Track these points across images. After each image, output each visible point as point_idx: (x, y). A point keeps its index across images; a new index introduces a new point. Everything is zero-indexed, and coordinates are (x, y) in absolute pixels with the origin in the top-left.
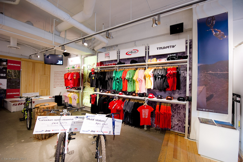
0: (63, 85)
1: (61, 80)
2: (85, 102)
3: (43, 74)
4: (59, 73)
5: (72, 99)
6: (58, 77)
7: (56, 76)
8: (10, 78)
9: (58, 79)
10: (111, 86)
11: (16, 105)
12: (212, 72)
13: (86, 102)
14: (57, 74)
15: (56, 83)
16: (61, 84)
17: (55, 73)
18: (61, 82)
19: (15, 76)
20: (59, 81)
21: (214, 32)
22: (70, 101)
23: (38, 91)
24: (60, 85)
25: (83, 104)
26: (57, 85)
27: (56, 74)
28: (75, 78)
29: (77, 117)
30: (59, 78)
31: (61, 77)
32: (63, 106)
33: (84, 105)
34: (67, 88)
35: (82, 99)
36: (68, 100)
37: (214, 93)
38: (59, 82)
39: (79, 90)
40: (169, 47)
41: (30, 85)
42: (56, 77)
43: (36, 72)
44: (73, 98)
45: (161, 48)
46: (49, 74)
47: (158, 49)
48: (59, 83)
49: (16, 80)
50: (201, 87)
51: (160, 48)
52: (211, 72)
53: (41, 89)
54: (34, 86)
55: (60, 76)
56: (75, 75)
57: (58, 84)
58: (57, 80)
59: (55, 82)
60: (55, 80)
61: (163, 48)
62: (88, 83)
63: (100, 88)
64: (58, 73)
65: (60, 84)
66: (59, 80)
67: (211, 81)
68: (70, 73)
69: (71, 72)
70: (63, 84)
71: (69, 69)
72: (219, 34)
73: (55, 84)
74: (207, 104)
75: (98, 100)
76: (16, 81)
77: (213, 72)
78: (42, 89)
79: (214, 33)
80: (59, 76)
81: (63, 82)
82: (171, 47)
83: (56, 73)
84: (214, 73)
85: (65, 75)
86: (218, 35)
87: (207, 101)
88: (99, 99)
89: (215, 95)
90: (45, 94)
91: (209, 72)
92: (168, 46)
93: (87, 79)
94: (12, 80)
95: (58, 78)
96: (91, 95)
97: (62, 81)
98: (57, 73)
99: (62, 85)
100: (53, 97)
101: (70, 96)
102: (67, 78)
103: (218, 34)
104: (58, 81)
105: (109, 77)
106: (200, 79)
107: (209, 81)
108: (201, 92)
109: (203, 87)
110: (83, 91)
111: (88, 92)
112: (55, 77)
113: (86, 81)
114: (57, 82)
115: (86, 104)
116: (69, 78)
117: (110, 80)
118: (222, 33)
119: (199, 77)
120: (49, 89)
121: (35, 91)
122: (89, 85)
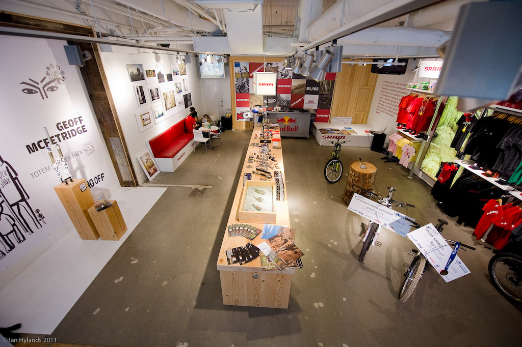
0: (394, 113)
1: (392, 101)
2: (428, 165)
3: (365, 84)
4: (393, 87)
5: (403, 153)
6: (388, 93)
7: (385, 91)
8: (322, 94)
9: (387, 98)
10: (506, 165)
11: (325, 138)
13: (430, 166)
14: (388, 87)
15: (382, 105)
16: (390, 109)
17: (385, 84)
18: (391, 106)
19: (328, 90)
20: (389, 102)
22: (397, 153)
23: (352, 114)
24: (388, 112)
25: (422, 166)
26: (382, 110)
27: (386, 87)
28: (421, 114)
29: (398, 215)
30: (390, 97)
31: (394, 96)
32: (383, 153)
33: (423, 170)
34: (400, 126)
35: (423, 157)
36: (395, 150)
38: (387, 105)
39: (421, 139)
41: (342, 105)
42: (384, 94)
43: (354, 82)
44: (405, 151)
46: (373, 85)
48: (388, 107)
49: (328, 96)
53: (356, 113)
54: (348, 106)
55: (394, 93)
56: (424, 108)
57: (385, 109)
58: (384, 100)
59: (380, 102)
60: (381, 99)
62: (450, 129)
63: (474, 158)
64: (391, 87)
65: (388, 109)
66: (389, 100)
68: (415, 95)
69: (418, 94)
70: (394, 111)
71: (414, 89)
73: (379, 105)
75: (455, 180)
76: (328, 98)
78: (358, 113)
80: (391, 92)
81: (395, 108)
83: (387, 84)
85: (403, 99)
88: (458, 180)
90: (360, 121)
93: (449, 119)
94: (324, 96)
95: (387, 96)
96: (443, 164)
97: (394, 104)
98: (389, 84)
99: (392, 112)
100: (372, 132)
101: (400, 144)
102: (405, 109)
104: (387, 101)
105: (511, 144)
110: (431, 143)
111: (440, 149)
112: (382, 93)
113: (447, 123)
114: (384, 104)
115: (429, 170)
116: (409, 109)
117: (512, 151)
120: (368, 113)
121: (348, 115)
122: (450, 134)
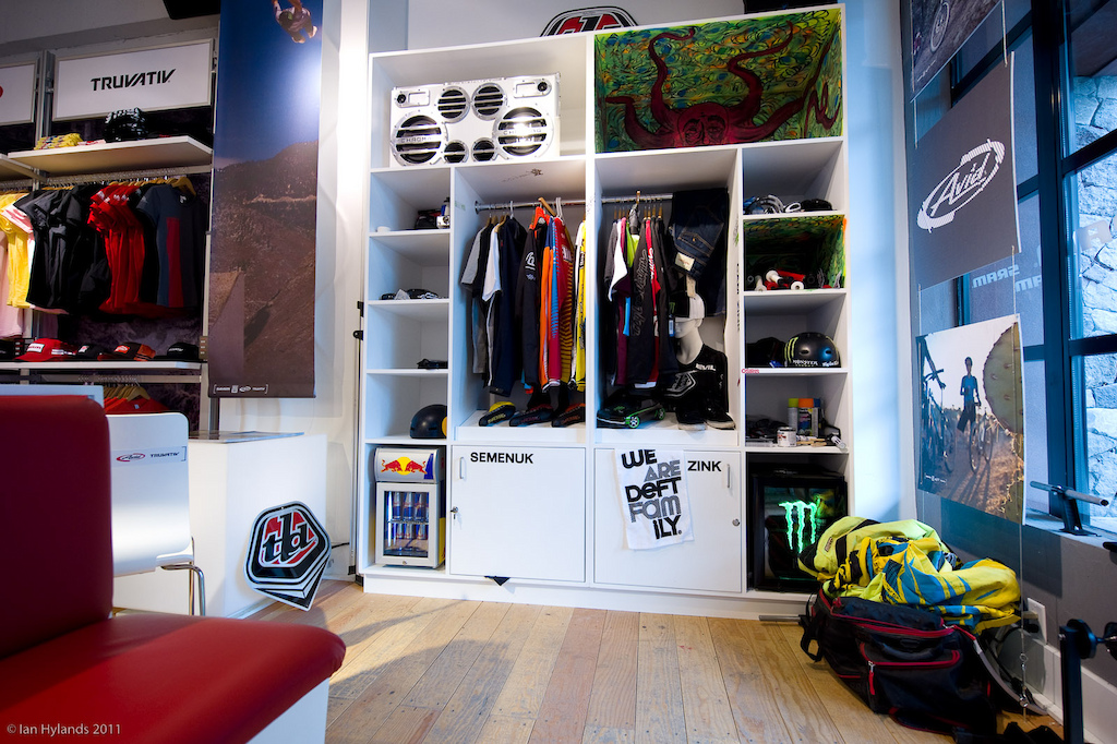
12: (264, 200)
21: (279, 8)
37: (271, 303)
40: (148, 78)
45: (109, 82)
47: (99, 83)
50: (226, 276)
51: (107, 82)
52: (261, 198)
61: (118, 83)
67: (263, 244)
72: (294, 16)
74: (247, 360)
77: (268, 200)
79: (279, 13)
82: (155, 77)
84: (272, 201)
86: (291, 22)
87: (247, 343)
89: (273, 311)
91: (254, 201)
92: (143, 75)
103: (290, 17)
106: (225, 234)
107: (255, 244)
108: (227, 299)
109: (235, 274)
118: (304, 11)
119: (221, 227)
